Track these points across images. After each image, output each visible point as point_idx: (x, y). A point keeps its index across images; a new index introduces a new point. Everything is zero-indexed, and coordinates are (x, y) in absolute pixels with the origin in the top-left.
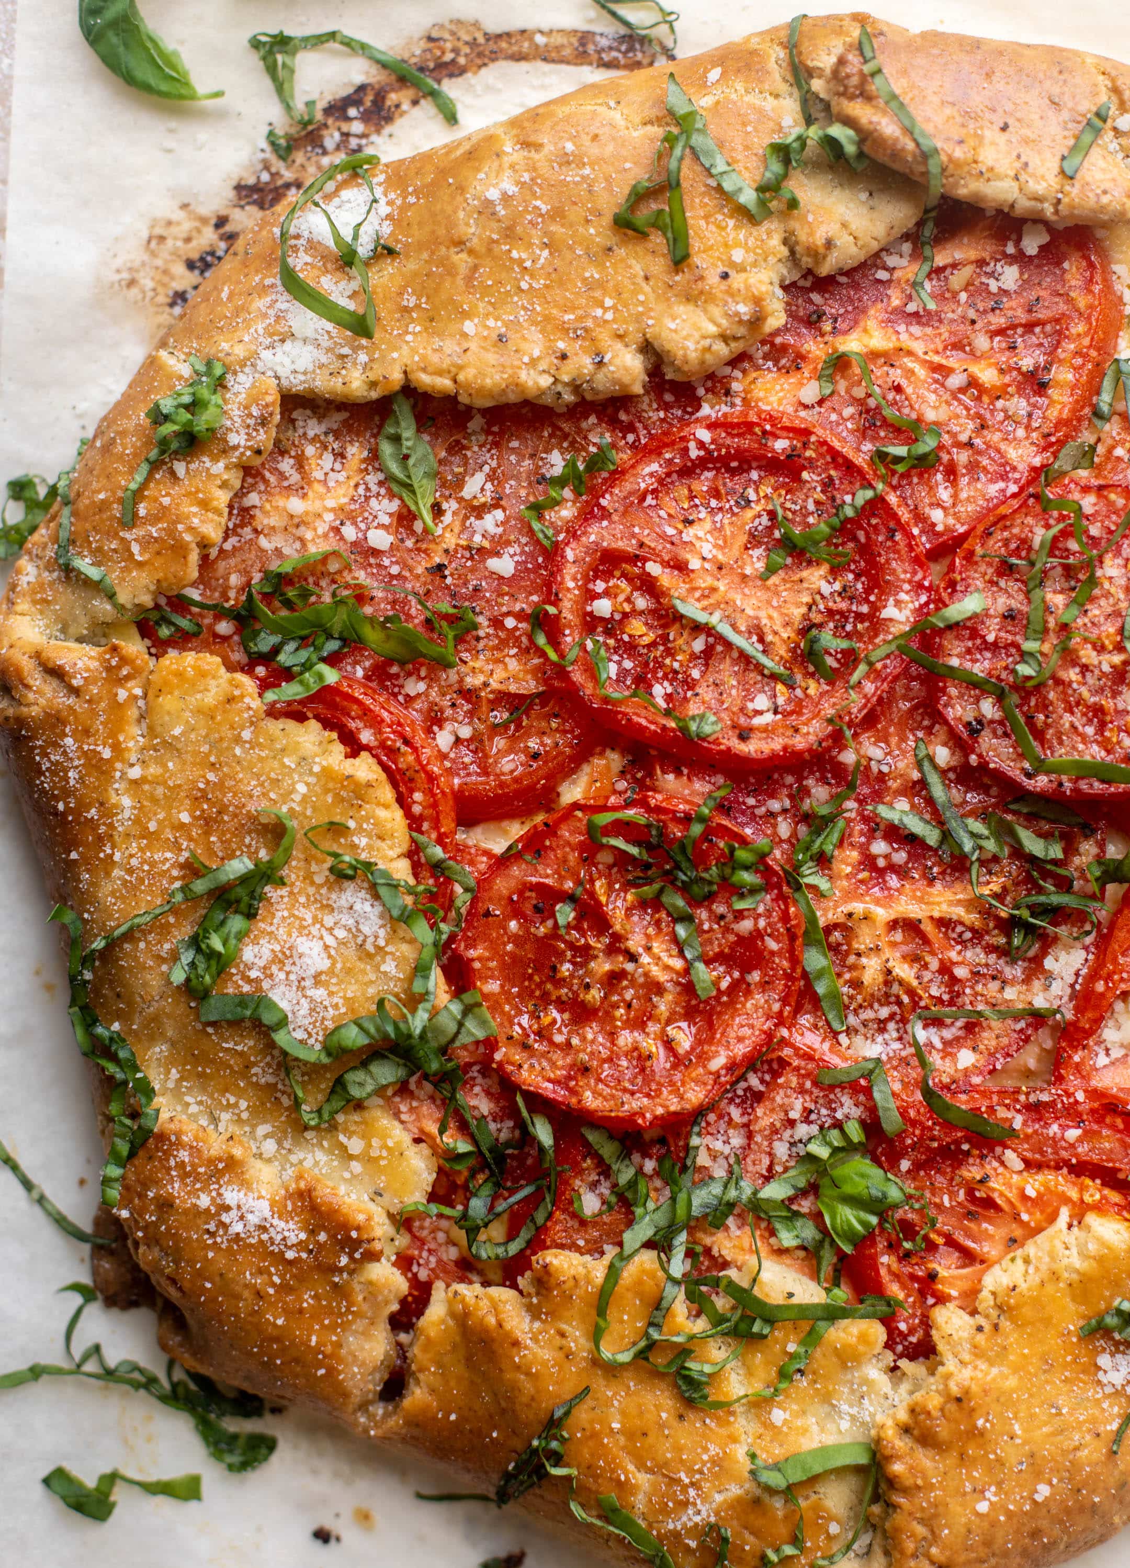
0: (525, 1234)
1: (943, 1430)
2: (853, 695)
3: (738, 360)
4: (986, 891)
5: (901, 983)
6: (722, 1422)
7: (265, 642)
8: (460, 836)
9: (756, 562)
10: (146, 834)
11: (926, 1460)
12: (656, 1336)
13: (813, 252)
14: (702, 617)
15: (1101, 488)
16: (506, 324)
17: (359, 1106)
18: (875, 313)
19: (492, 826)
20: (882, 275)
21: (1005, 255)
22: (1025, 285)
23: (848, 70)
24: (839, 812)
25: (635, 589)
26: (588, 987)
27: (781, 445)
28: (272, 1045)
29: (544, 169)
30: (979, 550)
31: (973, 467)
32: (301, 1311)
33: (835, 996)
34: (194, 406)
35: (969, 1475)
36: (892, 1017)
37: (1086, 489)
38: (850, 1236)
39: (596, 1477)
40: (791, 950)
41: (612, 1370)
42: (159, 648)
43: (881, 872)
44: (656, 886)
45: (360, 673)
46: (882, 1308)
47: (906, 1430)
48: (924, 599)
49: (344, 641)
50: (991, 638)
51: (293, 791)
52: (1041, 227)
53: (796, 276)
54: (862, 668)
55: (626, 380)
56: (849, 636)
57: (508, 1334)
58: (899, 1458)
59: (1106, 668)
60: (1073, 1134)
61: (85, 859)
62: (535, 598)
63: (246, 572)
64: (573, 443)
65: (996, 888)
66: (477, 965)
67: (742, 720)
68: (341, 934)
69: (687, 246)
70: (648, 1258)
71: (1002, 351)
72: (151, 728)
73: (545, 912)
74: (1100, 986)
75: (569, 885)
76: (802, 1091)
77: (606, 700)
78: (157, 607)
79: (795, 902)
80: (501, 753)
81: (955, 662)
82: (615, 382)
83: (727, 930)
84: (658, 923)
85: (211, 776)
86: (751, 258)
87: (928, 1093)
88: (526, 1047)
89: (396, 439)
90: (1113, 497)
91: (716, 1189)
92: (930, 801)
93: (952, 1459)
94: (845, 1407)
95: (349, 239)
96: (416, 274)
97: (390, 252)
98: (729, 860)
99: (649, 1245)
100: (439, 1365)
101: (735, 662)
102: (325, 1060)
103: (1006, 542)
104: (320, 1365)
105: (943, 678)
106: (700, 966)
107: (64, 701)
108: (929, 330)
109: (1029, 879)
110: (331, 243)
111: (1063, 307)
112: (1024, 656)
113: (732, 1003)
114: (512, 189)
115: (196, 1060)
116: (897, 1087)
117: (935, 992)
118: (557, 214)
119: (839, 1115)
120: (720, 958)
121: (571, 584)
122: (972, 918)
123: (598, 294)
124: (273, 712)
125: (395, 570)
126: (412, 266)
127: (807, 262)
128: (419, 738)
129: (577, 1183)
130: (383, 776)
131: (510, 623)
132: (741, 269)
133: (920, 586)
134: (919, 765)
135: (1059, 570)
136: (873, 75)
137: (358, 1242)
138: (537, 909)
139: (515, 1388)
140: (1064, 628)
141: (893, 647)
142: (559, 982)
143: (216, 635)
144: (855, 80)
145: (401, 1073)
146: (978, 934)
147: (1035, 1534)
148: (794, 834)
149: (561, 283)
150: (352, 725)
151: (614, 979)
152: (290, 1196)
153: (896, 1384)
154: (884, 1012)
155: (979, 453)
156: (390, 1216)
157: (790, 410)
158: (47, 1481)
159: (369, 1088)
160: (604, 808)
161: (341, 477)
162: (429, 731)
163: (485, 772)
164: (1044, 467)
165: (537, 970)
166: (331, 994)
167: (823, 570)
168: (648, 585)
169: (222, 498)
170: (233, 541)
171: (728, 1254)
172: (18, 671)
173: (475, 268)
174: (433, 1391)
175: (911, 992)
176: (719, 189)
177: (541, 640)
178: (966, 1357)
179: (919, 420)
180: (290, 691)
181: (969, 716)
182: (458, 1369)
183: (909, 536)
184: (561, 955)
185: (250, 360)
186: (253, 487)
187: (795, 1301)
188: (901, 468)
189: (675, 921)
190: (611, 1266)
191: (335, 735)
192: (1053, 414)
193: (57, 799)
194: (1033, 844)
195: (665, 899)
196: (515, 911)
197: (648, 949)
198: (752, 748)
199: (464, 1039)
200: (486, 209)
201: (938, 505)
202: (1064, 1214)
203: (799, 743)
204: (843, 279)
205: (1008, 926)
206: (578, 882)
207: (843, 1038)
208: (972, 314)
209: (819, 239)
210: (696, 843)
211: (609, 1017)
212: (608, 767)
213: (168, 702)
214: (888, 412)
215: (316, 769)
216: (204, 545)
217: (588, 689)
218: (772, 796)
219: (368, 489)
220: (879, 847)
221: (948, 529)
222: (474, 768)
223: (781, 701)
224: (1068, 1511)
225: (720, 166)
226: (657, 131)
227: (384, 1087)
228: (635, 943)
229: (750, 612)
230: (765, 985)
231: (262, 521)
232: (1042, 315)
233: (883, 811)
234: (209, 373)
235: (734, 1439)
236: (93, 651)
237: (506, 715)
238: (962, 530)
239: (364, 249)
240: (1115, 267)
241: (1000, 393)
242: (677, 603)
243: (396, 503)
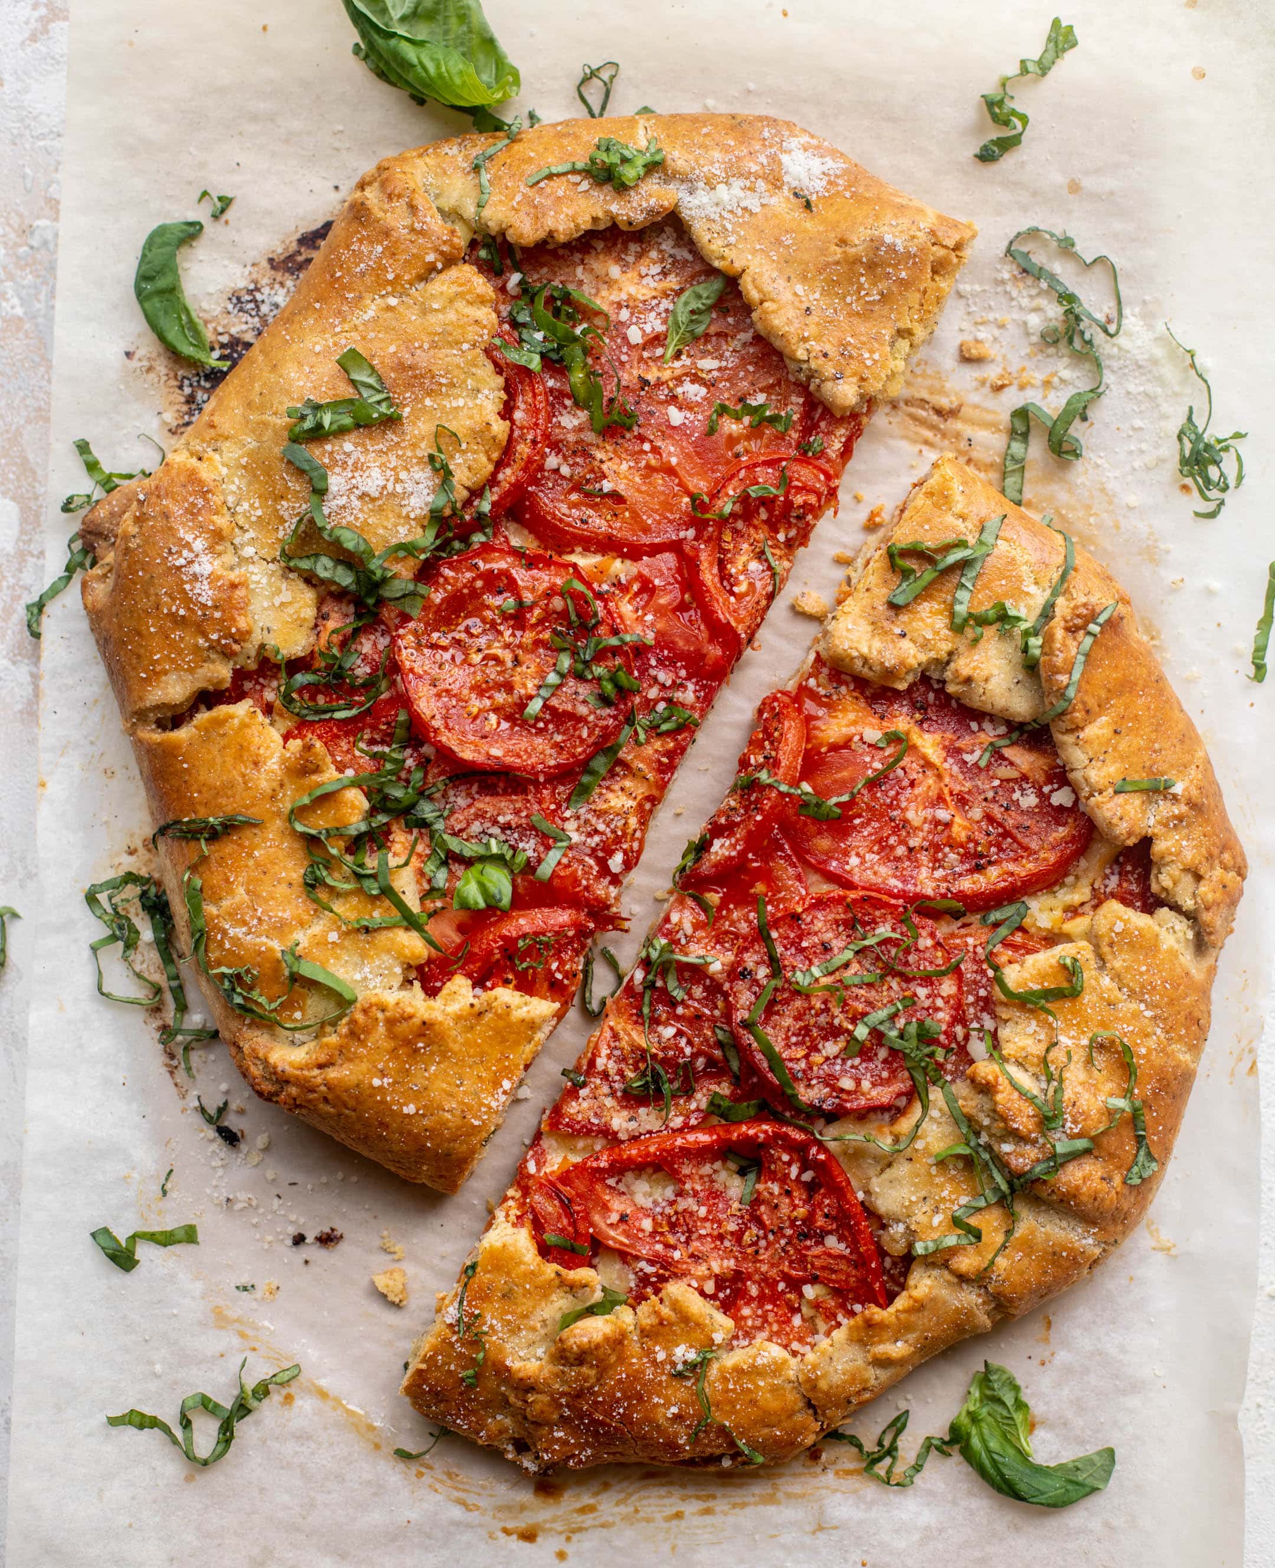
7: (523, 318)
16: (818, 307)
17: (311, 578)
18: (947, 739)
20: (974, 726)
21: (1040, 790)
22: (1031, 813)
33: (585, 792)
34: (626, 161)
35: (386, 1063)
36: (600, 833)
37: (932, 937)
38: (463, 901)
40: (588, 746)
42: (471, 258)
44: (563, 645)
45: (550, 384)
49: (562, 362)
51: (456, 398)
52: (1073, 797)
55: (837, 401)
61: (320, 313)
64: (777, 400)
66: (441, 579)
68: (399, 488)
70: (361, 802)
71: (980, 829)
72: (424, 289)
75: (527, 596)
76: (517, 814)
78: (494, 237)
79: (620, 729)
80: (570, 501)
82: (832, 396)
83: (571, 702)
84: (545, 661)
88: (418, 642)
89: (697, 297)
94: (367, 970)
96: (806, 231)
97: (808, 206)
98: (612, 673)
102: (324, 535)
104: (149, 671)
106: (539, 703)
107: (401, 228)
108: (961, 778)
114: (899, 248)
115: (261, 466)
119: (521, 845)
120: (552, 711)
124: (489, 352)
125: (624, 358)
126: (809, 225)
127: (947, 675)
128: (540, 445)
129: (368, 731)
130: (503, 443)
131: (647, 447)
137: (232, 636)
138: (499, 589)
142: (469, 633)
143: (505, 287)
145: (350, 586)
148: (656, 701)
150: (518, 403)
151: (494, 662)
152: (227, 578)
153: (402, 988)
156: (263, 645)
159: (327, 574)
160: (585, 582)
161: (653, 284)
165: (466, 617)
166: (361, 510)
169: (586, 222)
170: (566, 253)
174: (189, 744)
182: (214, 746)
184: (485, 622)
185: (680, 175)
186: (607, 240)
187: (403, 897)
189: (554, 670)
190: (339, 782)
191: (504, 397)
195: (562, 656)
196: (490, 578)
197: (526, 666)
199: (396, 605)
201: (861, 858)
204: (953, 705)
208: (989, 795)
209: (966, 672)
210: (606, 648)
212: (610, 568)
216: (551, 232)
218: (668, 672)
219: (658, 305)
222: (550, 492)
227: (334, 584)
230: (557, 746)
231: (591, 260)
232: (1019, 836)
234: (653, 155)
236: (440, 222)
237: (594, 487)
241: (953, 845)
243: (663, 328)
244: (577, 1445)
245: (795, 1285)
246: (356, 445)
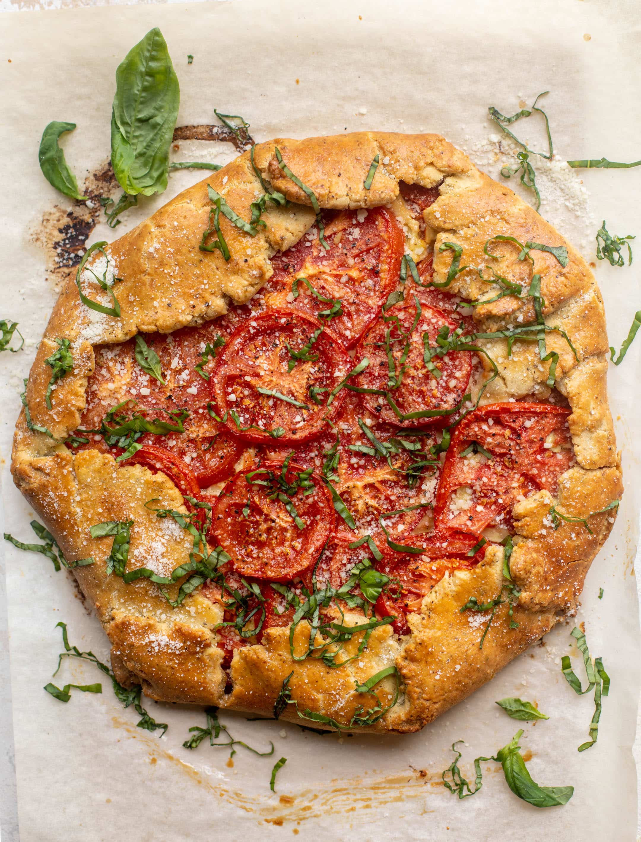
0: (260, 625)
1: (417, 655)
2: (330, 408)
3: (261, 291)
4: (396, 467)
5: (372, 507)
6: (342, 671)
7: (113, 440)
8: (203, 493)
9: (284, 366)
10: (88, 520)
11: (413, 666)
12: (312, 648)
13: (277, 243)
14: (269, 393)
15: (405, 308)
16: (170, 299)
17: (190, 596)
18: (309, 261)
19: (214, 486)
20: (308, 244)
21: (353, 225)
22: (363, 234)
23: (273, 168)
24: (336, 451)
25: (243, 387)
26: (260, 535)
27: (283, 321)
28: (152, 582)
29: (168, 235)
30: (364, 343)
31: (357, 311)
32: (189, 670)
33: (350, 517)
34: (61, 359)
35: (431, 669)
36: (372, 519)
37: (400, 310)
38: (373, 597)
39: (304, 700)
40: (329, 505)
41: (300, 663)
42: (75, 451)
43: (357, 469)
44: (276, 494)
45: (151, 443)
46: (390, 620)
47: (406, 658)
48: (349, 366)
49: (142, 432)
50: (376, 374)
51: (136, 491)
52: (362, 211)
53: (274, 254)
54: (331, 397)
55: (219, 310)
56: (325, 386)
57: (261, 660)
58: (405, 668)
59: (420, 375)
60: (445, 545)
61: (69, 534)
62: (207, 400)
63: (99, 415)
64: (208, 338)
65: (399, 465)
66: (220, 537)
67: (292, 426)
68: (167, 537)
69: (229, 252)
70: (305, 622)
71: (359, 263)
72: (79, 481)
73: (239, 513)
74: (443, 491)
75: (245, 501)
76: (345, 553)
77: (241, 431)
78: (70, 435)
79: (327, 487)
80: (209, 460)
81: (366, 387)
82: (215, 311)
83: (304, 503)
84: (280, 507)
85: (106, 493)
86: (254, 251)
87: (389, 543)
88: (244, 561)
89: (141, 352)
90: (410, 310)
91: (323, 594)
92: (368, 439)
93: (423, 664)
94: (384, 656)
95: (102, 280)
96: (131, 288)
97: (120, 280)
98: (299, 479)
99: (303, 618)
100: (242, 676)
101: (286, 406)
102: (173, 582)
103: (375, 337)
104: (200, 687)
105: (363, 394)
106: (298, 518)
107: (45, 479)
108: (330, 262)
109: (411, 459)
110: (97, 282)
111: (379, 240)
112: (390, 378)
113: (312, 528)
114: (158, 246)
115: (128, 594)
116: (378, 543)
117: (385, 507)
118: (178, 251)
119: (360, 558)
120: (304, 514)
121: (219, 392)
122: (392, 478)
123: (201, 279)
124: (122, 465)
125: (154, 402)
126: (129, 284)
127: (277, 247)
128: (177, 461)
129: (274, 603)
130: (168, 478)
131: (201, 411)
132: (252, 257)
133: (346, 362)
134: (361, 427)
135: (397, 343)
136: (283, 168)
137: (201, 642)
138: (236, 512)
139: (268, 677)
140: (402, 364)
141: (341, 386)
142: (250, 536)
143: (95, 441)
144: (277, 171)
145: (202, 580)
146: (396, 483)
147: (459, 682)
148: (322, 463)
149: (186, 278)
150: (152, 462)
151: (269, 530)
152: (174, 632)
153: (400, 644)
154: (369, 518)
155: (358, 305)
156: (211, 630)
157: (284, 306)
158: (45, 688)
159: (192, 588)
160: (250, 471)
161: (125, 371)
162: (181, 457)
163: (206, 468)
164: (383, 304)
165: (242, 534)
166: (169, 559)
167: (310, 364)
168: (248, 385)
169: (82, 391)
170: (92, 405)
171: (333, 615)
172: (25, 472)
173: (152, 280)
174: (242, 686)
175: (377, 509)
176: (236, 227)
177: (213, 414)
178: (421, 629)
179: (333, 298)
180: (125, 456)
181: (375, 405)
182: (248, 676)
183: (338, 344)
184: (249, 526)
185: (79, 335)
186: (94, 383)
187: (358, 624)
188: (329, 319)
189: (286, 504)
190: (291, 629)
191: (146, 468)
192: (383, 283)
193: (53, 515)
194: (409, 446)
195: (280, 498)
196: (228, 515)
197: (278, 517)
198: (298, 436)
199: (220, 564)
200: (150, 256)
201: (347, 329)
202: (447, 573)
203: (314, 430)
204: (293, 250)
205: (406, 477)
206: (248, 499)
207: (356, 531)
208: (345, 251)
209: (278, 238)
210: (286, 476)
211: (270, 544)
212: (250, 456)
213: (83, 470)
214: (320, 298)
215: (143, 481)
216: (79, 410)
217: (234, 429)
218: (311, 451)
219: (136, 374)
220: (354, 460)
221: (353, 337)
222: (201, 467)
223: (305, 416)
224: (469, 672)
225: (235, 218)
226: (208, 209)
227: (197, 587)
228: (273, 516)
229: (286, 386)
230: (322, 520)
231: (101, 395)
232: (371, 245)
233: (352, 447)
234: (64, 344)
235: (348, 676)
236: (50, 458)
237: (208, 445)
238: (357, 336)
239: (109, 282)
240: (398, 218)
241: (362, 280)
242: (259, 390)
243: (148, 376)
244: (570, 588)
245: (542, 450)
246: (137, 548)
